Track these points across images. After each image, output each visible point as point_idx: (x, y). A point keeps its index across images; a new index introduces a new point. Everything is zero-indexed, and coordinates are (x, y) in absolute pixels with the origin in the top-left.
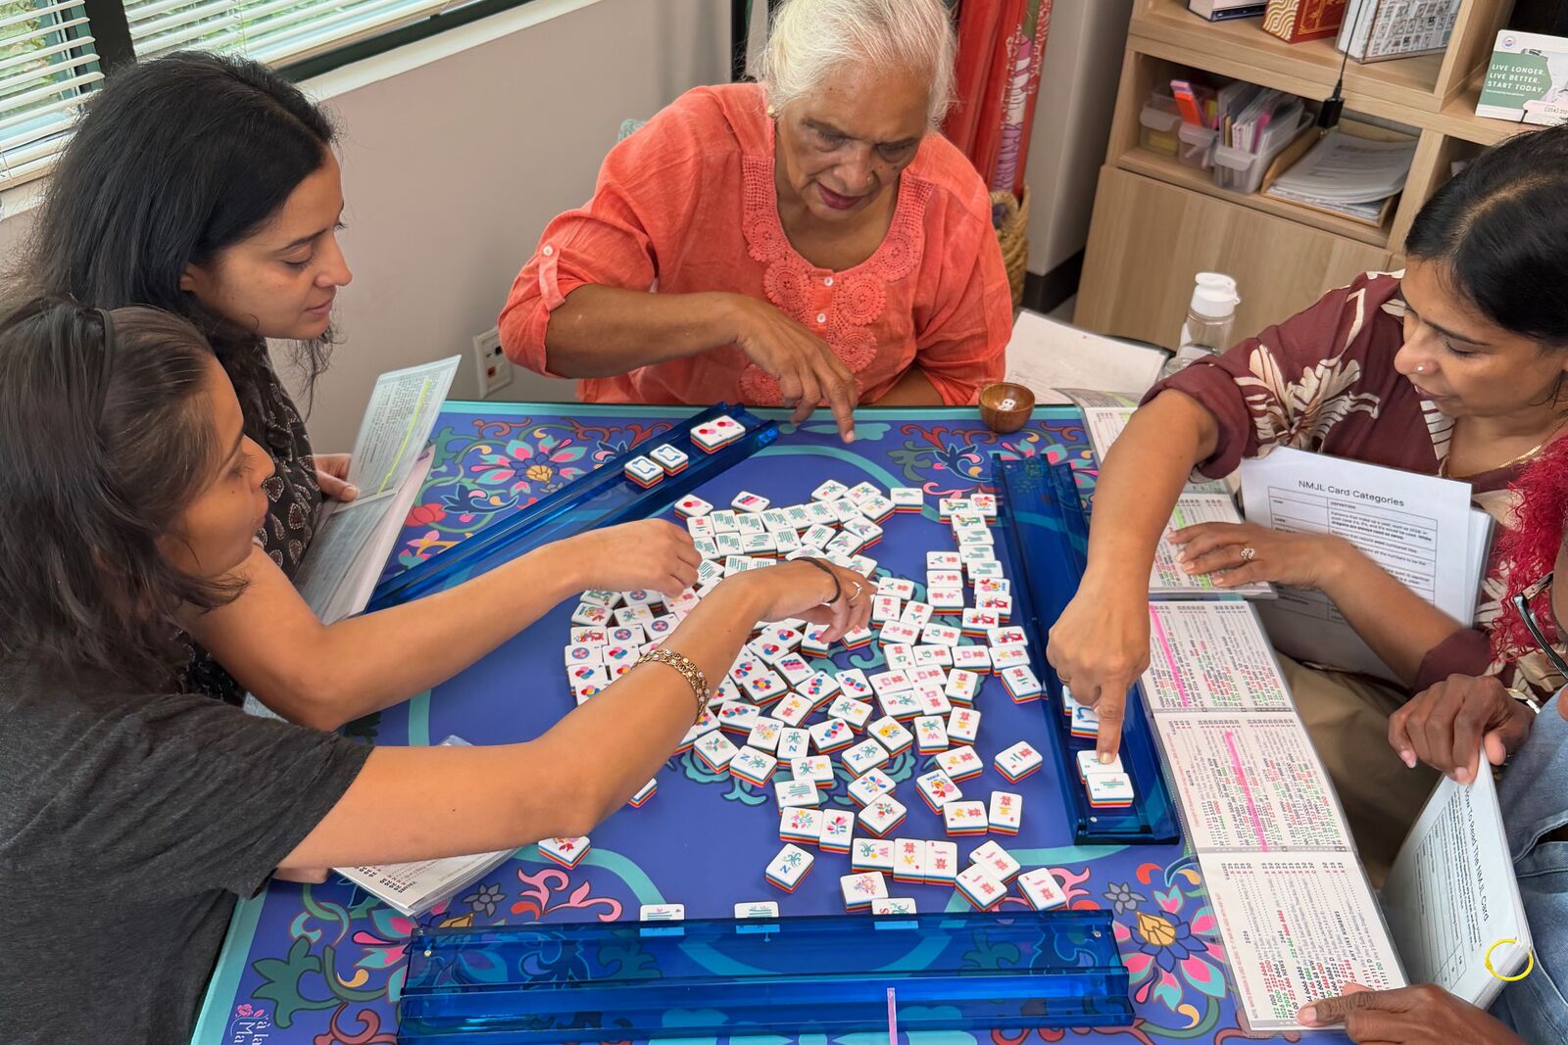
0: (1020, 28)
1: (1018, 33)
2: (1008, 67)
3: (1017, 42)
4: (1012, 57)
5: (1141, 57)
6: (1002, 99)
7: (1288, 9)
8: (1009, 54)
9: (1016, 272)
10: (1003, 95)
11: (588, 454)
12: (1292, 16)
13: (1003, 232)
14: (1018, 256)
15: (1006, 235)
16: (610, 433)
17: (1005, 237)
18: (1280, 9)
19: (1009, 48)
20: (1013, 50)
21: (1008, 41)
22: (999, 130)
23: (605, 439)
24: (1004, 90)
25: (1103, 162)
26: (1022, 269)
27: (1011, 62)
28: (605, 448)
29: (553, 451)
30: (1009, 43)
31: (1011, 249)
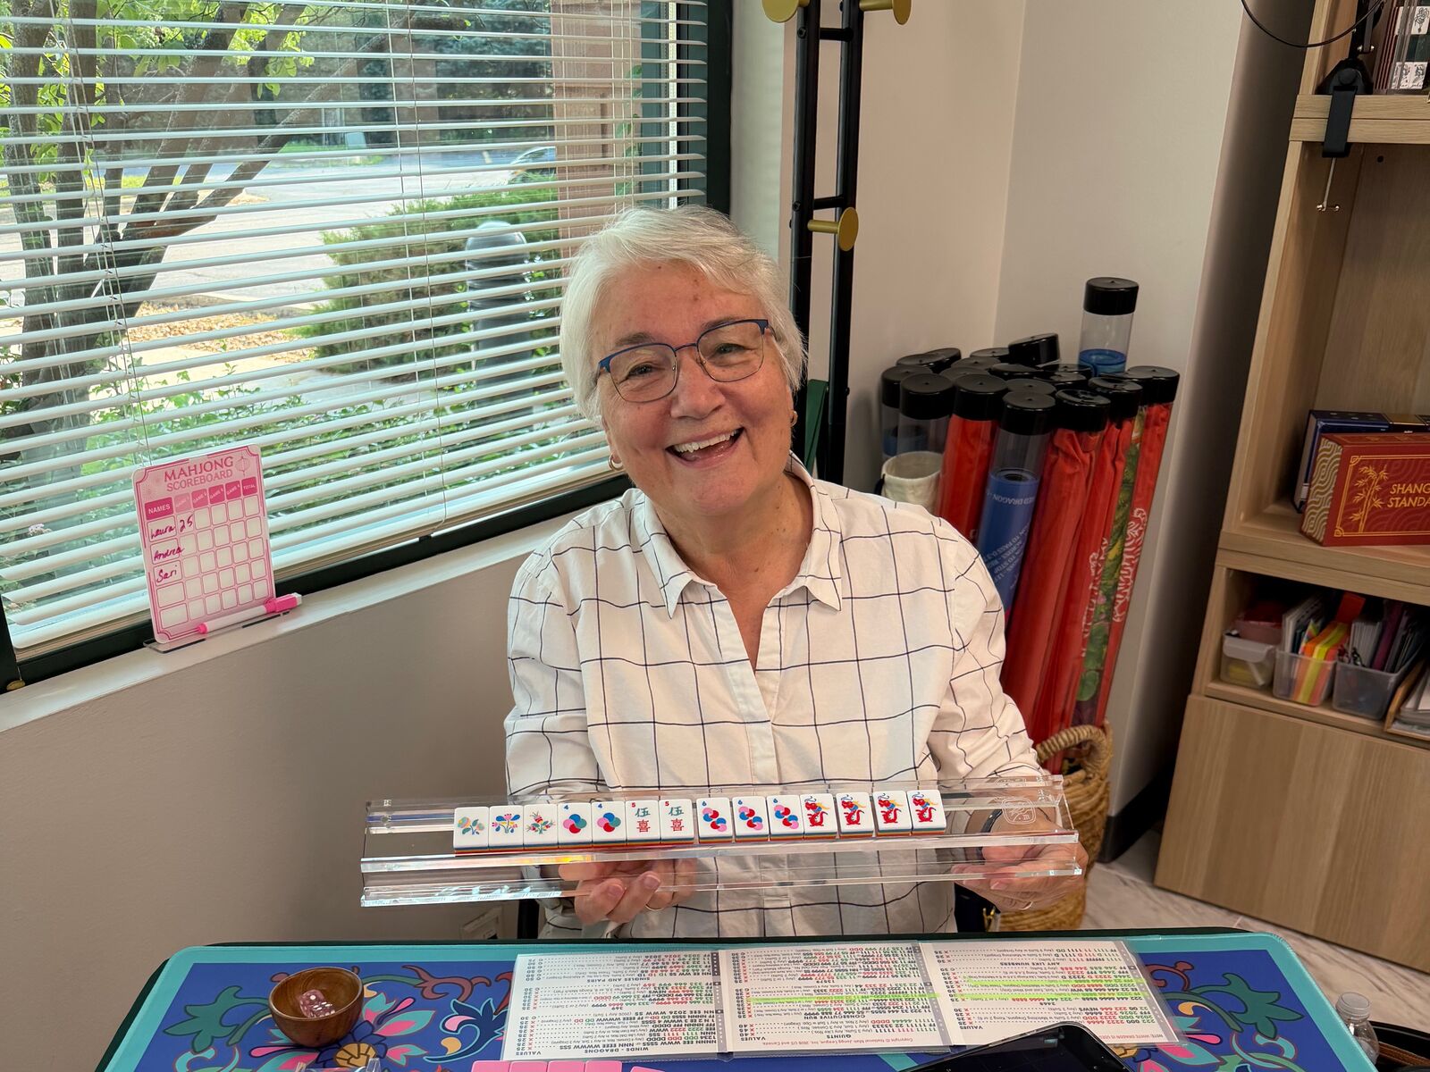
0: (1106, 542)
1: (1103, 548)
2: (1091, 587)
3: (1102, 558)
4: (1096, 575)
5: (1232, 572)
6: (1084, 623)
7: (1322, 508)
8: (1093, 571)
9: (1099, 817)
10: (1085, 618)
11: (435, 1020)
12: (1325, 515)
13: (1088, 773)
14: (1101, 800)
15: (1091, 775)
16: (473, 986)
17: (1090, 778)
18: (1317, 508)
19: (1093, 564)
20: (1097, 568)
21: (1091, 557)
22: (1080, 657)
23: (462, 998)
24: (1086, 613)
25: (1189, 691)
26: (1104, 814)
27: (1095, 581)
28: (461, 1010)
29: (382, 1019)
30: (1093, 560)
31: (1096, 792)
